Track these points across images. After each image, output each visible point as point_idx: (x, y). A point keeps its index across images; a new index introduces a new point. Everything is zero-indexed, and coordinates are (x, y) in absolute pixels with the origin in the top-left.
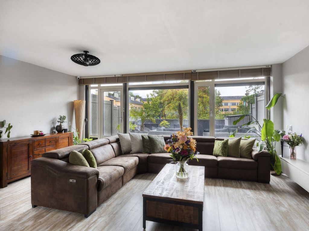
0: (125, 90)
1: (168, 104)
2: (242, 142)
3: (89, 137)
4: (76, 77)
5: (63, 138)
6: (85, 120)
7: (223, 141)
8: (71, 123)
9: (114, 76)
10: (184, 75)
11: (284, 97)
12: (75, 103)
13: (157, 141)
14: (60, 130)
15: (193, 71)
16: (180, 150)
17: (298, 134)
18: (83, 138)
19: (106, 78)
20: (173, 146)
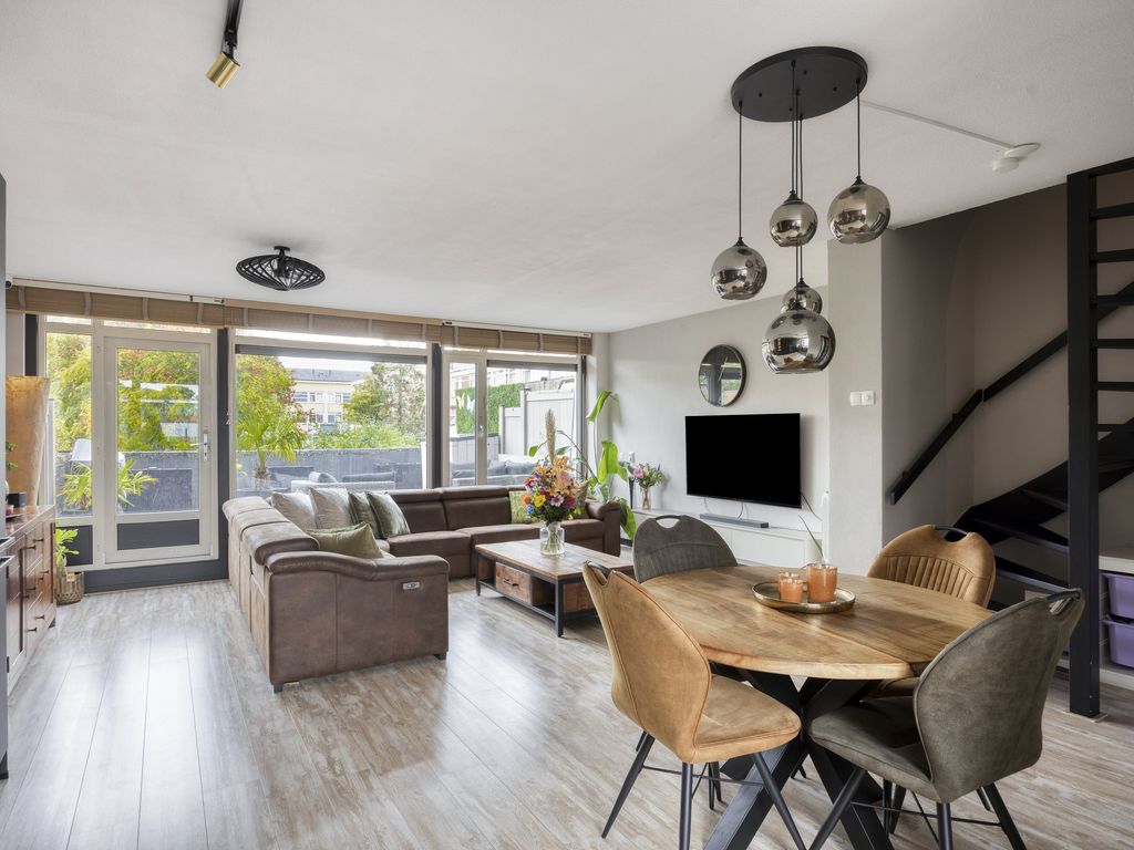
9: (188, 299)
10: (424, 331)
11: (616, 398)
15: (444, 322)
17: (652, 466)
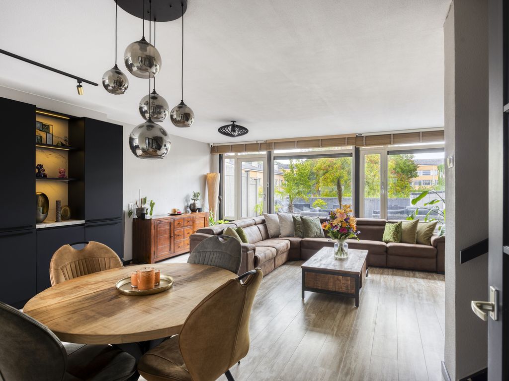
0: (270, 159)
1: (324, 174)
2: (419, 226)
3: (224, 219)
4: (209, 144)
5: (199, 218)
6: (219, 198)
7: (395, 224)
8: (204, 201)
9: (256, 142)
10: (346, 141)
12: (208, 177)
13: (312, 223)
14: (193, 209)
15: (358, 135)
16: (339, 228)
18: (216, 220)
19: (246, 144)
20: (332, 224)
